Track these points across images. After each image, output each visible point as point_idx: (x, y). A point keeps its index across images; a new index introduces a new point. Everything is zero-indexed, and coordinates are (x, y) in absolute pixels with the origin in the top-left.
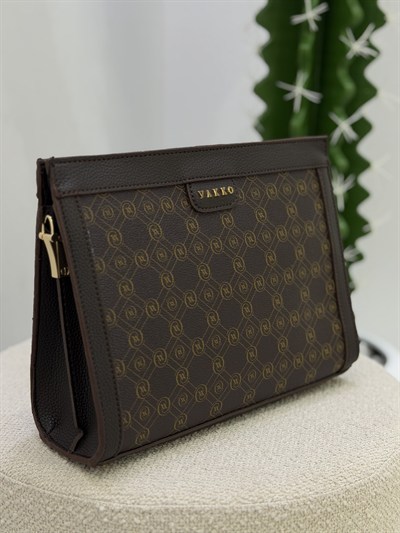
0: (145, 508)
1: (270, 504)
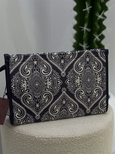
0: (47, 137)
1: (76, 136)
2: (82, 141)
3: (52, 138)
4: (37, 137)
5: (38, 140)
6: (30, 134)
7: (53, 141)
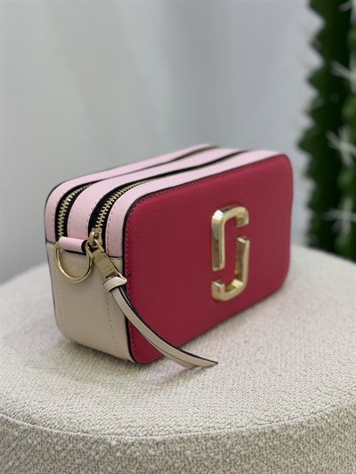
2: (312, 441)
3: (182, 438)
4: (114, 443)
5: (119, 454)
6: (83, 431)
7: (188, 452)
